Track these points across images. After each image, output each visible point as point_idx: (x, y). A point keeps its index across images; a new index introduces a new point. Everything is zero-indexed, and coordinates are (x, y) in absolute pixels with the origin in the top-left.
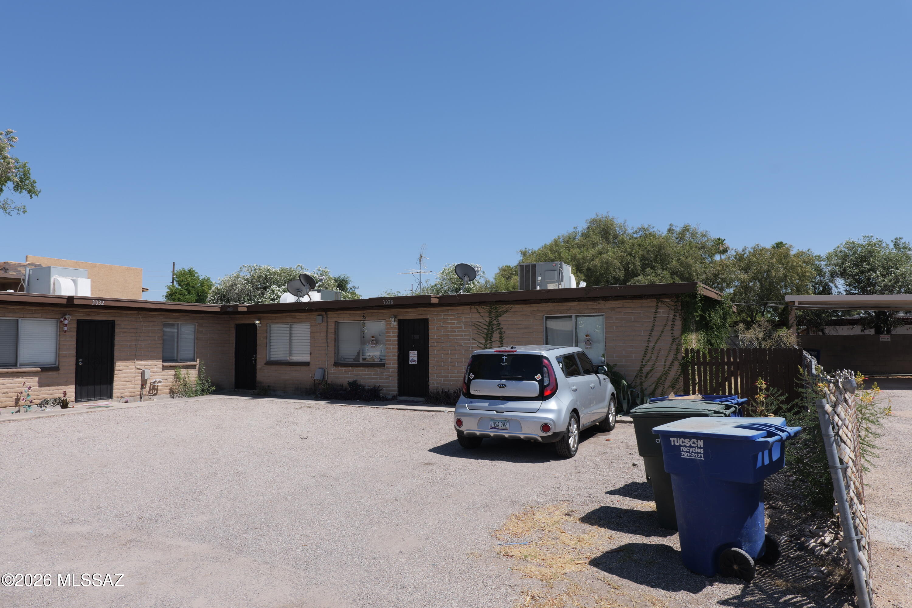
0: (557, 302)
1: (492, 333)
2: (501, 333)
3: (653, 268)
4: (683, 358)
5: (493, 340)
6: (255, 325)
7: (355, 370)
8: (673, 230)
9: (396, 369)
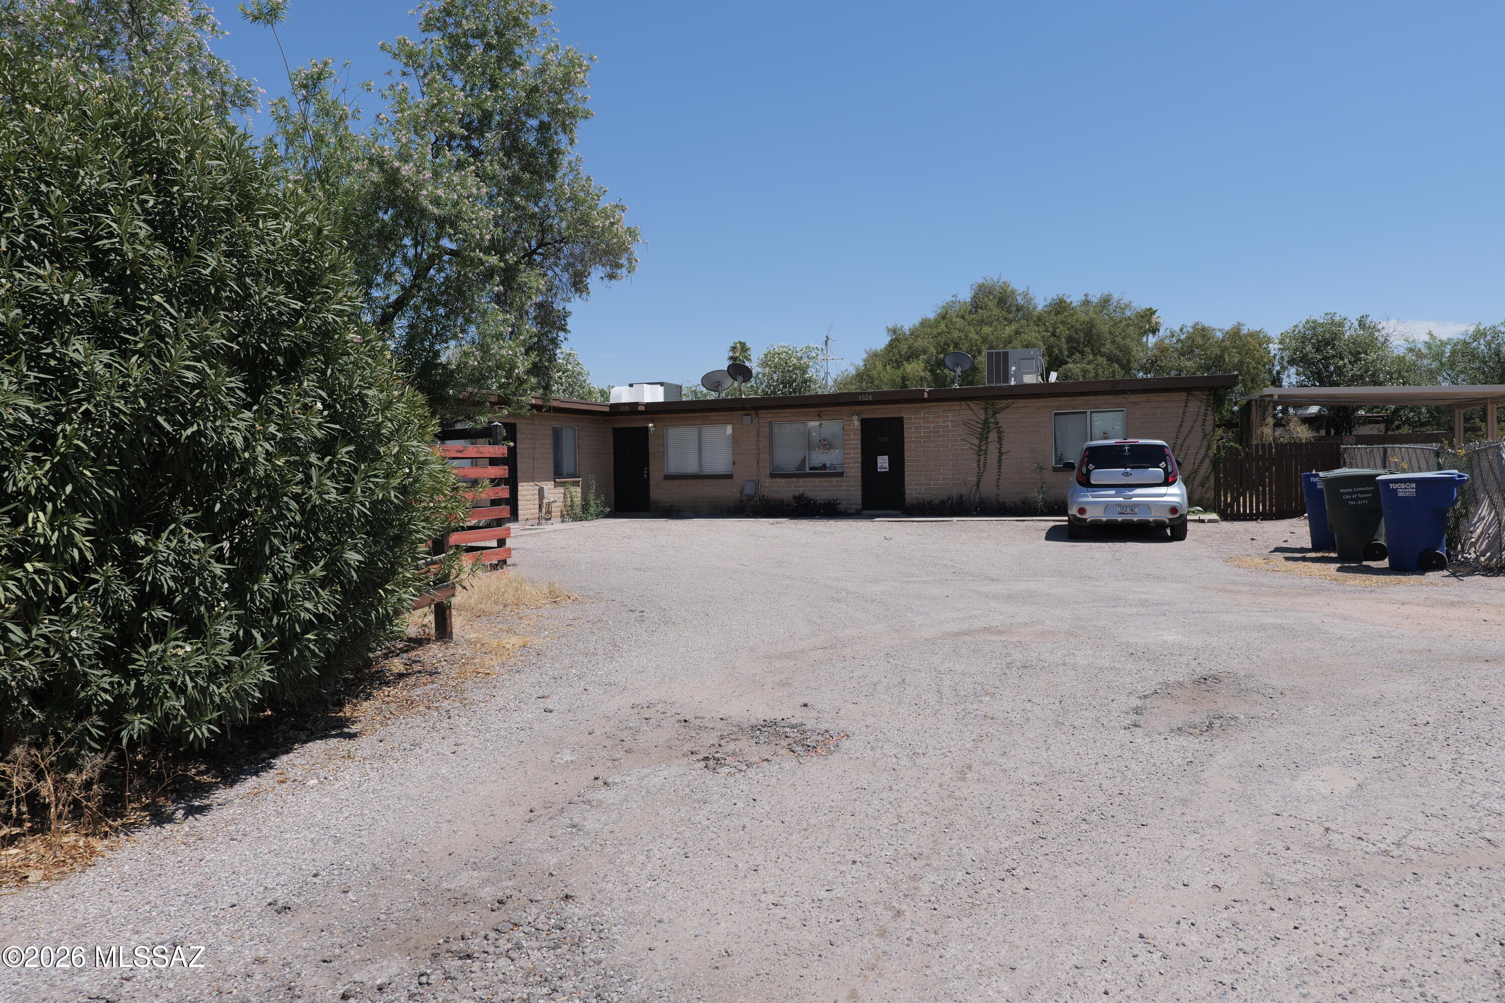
0: (1071, 396)
1: (988, 432)
2: (999, 432)
3: (1082, 353)
4: (1215, 455)
5: (989, 440)
6: (647, 428)
7: (801, 482)
8: (1089, 302)
9: (860, 478)
